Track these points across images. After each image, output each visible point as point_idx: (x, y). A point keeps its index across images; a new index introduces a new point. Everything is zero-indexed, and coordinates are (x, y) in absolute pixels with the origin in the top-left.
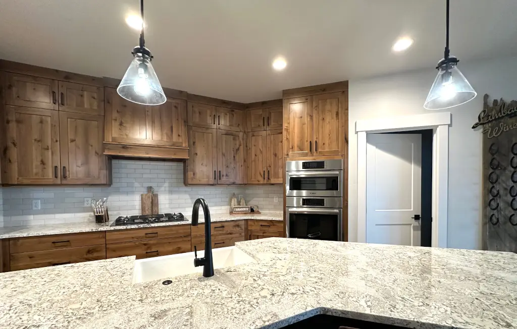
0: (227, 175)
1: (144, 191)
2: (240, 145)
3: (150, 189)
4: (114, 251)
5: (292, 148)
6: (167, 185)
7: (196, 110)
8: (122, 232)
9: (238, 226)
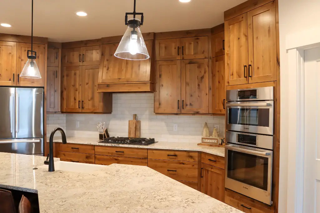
0: (191, 104)
1: (131, 118)
2: (205, 73)
3: (135, 116)
4: (99, 160)
5: (232, 75)
6: (147, 113)
7: (163, 46)
8: (105, 148)
9: (191, 157)
